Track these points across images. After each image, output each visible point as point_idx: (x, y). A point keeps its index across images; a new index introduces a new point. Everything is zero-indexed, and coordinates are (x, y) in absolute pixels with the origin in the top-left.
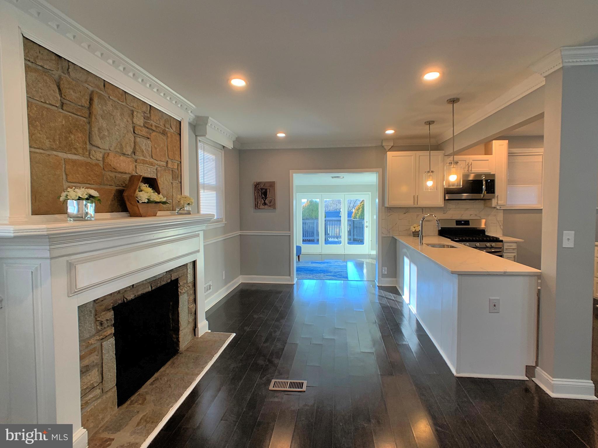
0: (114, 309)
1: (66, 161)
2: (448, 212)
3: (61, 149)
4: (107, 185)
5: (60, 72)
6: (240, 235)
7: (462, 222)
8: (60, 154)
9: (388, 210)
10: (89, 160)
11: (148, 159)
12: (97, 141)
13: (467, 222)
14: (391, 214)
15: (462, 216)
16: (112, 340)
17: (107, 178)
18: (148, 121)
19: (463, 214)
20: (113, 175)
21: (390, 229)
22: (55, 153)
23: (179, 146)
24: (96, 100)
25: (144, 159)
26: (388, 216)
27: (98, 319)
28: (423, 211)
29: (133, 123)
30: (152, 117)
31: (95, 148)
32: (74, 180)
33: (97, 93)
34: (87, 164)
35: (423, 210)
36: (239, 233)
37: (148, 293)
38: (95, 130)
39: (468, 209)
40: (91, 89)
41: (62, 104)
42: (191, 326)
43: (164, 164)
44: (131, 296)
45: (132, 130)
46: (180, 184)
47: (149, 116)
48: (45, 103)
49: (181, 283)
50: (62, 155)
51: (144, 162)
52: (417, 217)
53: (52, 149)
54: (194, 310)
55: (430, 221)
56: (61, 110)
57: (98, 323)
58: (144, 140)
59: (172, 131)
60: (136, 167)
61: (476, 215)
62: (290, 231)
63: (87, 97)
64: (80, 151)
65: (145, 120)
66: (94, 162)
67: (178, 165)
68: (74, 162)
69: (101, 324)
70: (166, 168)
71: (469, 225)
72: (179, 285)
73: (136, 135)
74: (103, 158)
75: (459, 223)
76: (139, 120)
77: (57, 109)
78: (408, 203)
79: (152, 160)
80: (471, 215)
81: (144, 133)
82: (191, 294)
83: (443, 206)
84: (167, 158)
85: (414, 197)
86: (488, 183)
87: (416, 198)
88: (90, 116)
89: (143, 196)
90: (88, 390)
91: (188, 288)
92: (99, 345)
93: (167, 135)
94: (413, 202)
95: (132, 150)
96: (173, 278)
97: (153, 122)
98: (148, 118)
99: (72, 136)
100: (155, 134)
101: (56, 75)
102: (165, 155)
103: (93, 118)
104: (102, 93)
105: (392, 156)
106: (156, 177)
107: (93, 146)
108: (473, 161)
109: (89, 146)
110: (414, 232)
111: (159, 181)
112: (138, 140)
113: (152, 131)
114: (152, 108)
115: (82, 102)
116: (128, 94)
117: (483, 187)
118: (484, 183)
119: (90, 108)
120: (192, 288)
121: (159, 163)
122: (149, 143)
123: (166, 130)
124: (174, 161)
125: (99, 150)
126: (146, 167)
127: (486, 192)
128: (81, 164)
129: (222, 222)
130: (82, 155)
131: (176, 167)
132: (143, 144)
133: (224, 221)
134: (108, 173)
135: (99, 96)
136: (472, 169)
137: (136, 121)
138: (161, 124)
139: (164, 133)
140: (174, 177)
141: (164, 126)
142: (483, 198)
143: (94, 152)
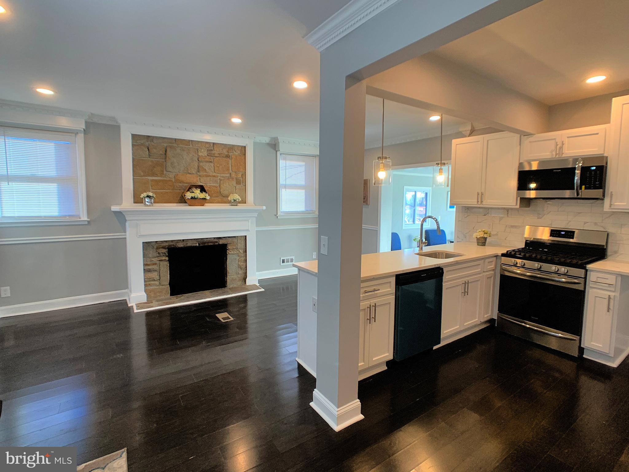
0: (168, 248)
1: (152, 180)
2: (545, 216)
3: (149, 176)
4: (177, 190)
5: (149, 142)
7: (563, 233)
9: (465, 210)
10: (165, 179)
11: (211, 174)
12: (170, 169)
13: (570, 234)
14: (469, 215)
15: (568, 223)
16: (167, 264)
17: (177, 187)
18: (212, 152)
19: (570, 221)
20: (181, 184)
21: (466, 234)
22: (146, 177)
23: (244, 162)
24: (168, 150)
25: (207, 174)
26: (465, 218)
27: (157, 251)
28: (508, 213)
29: (198, 155)
30: (215, 149)
31: (170, 173)
32: (157, 189)
33: (169, 146)
34: (163, 181)
35: (508, 211)
37: (196, 246)
38: (169, 164)
39: (581, 213)
40: (165, 145)
41: (149, 155)
42: (241, 276)
43: (228, 175)
44: (181, 245)
45: (196, 159)
46: (245, 187)
47: (212, 149)
48: (141, 157)
49: (229, 247)
50: (150, 178)
51: (207, 176)
52: (500, 221)
53: (144, 176)
54: (244, 267)
55: (519, 227)
56: (149, 159)
57: (157, 253)
58: (207, 164)
59: (237, 154)
60: (200, 179)
61: (596, 224)
62: (377, 226)
63: (164, 150)
64: (159, 175)
65: (209, 152)
66: (168, 179)
67: (242, 175)
68: (156, 180)
69: (159, 253)
70: (230, 177)
71: (573, 238)
72: (227, 248)
73: (199, 161)
74: (175, 177)
75: (555, 234)
76: (203, 153)
77: (147, 158)
78: (472, 201)
79: (214, 174)
80: (585, 223)
81: (207, 160)
82: (242, 257)
83: (518, 207)
84: (231, 171)
85: (478, 194)
86: (588, 172)
87: (481, 196)
88: (166, 158)
89: (189, 195)
90: (151, 280)
91: (238, 252)
92: (158, 262)
93: (231, 157)
94: (476, 201)
95: (196, 170)
96: (220, 243)
97: (216, 152)
98: (211, 150)
99: (155, 169)
100: (218, 158)
101: (147, 144)
102: (228, 170)
103: (167, 158)
104: (173, 145)
105: (457, 144)
106: (219, 183)
107: (168, 172)
108: (568, 138)
109: (165, 172)
110: (478, 239)
111: (221, 186)
112: (201, 164)
113: (215, 157)
114: (215, 144)
115: (161, 152)
116: (193, 141)
117: (576, 178)
118: (578, 172)
119: (166, 154)
120: (243, 253)
121: (222, 175)
122: (212, 164)
123: (230, 154)
124: (238, 172)
125: (172, 173)
126: (208, 178)
127: (583, 187)
128: (160, 181)
129: (314, 213)
130: (161, 176)
131: (241, 176)
132: (207, 166)
133: (317, 213)
134: (177, 184)
135: (171, 147)
136: (566, 152)
137: (200, 154)
138: (225, 151)
139: (228, 156)
140: (238, 182)
141: (227, 152)
142: (577, 196)
143: (168, 174)
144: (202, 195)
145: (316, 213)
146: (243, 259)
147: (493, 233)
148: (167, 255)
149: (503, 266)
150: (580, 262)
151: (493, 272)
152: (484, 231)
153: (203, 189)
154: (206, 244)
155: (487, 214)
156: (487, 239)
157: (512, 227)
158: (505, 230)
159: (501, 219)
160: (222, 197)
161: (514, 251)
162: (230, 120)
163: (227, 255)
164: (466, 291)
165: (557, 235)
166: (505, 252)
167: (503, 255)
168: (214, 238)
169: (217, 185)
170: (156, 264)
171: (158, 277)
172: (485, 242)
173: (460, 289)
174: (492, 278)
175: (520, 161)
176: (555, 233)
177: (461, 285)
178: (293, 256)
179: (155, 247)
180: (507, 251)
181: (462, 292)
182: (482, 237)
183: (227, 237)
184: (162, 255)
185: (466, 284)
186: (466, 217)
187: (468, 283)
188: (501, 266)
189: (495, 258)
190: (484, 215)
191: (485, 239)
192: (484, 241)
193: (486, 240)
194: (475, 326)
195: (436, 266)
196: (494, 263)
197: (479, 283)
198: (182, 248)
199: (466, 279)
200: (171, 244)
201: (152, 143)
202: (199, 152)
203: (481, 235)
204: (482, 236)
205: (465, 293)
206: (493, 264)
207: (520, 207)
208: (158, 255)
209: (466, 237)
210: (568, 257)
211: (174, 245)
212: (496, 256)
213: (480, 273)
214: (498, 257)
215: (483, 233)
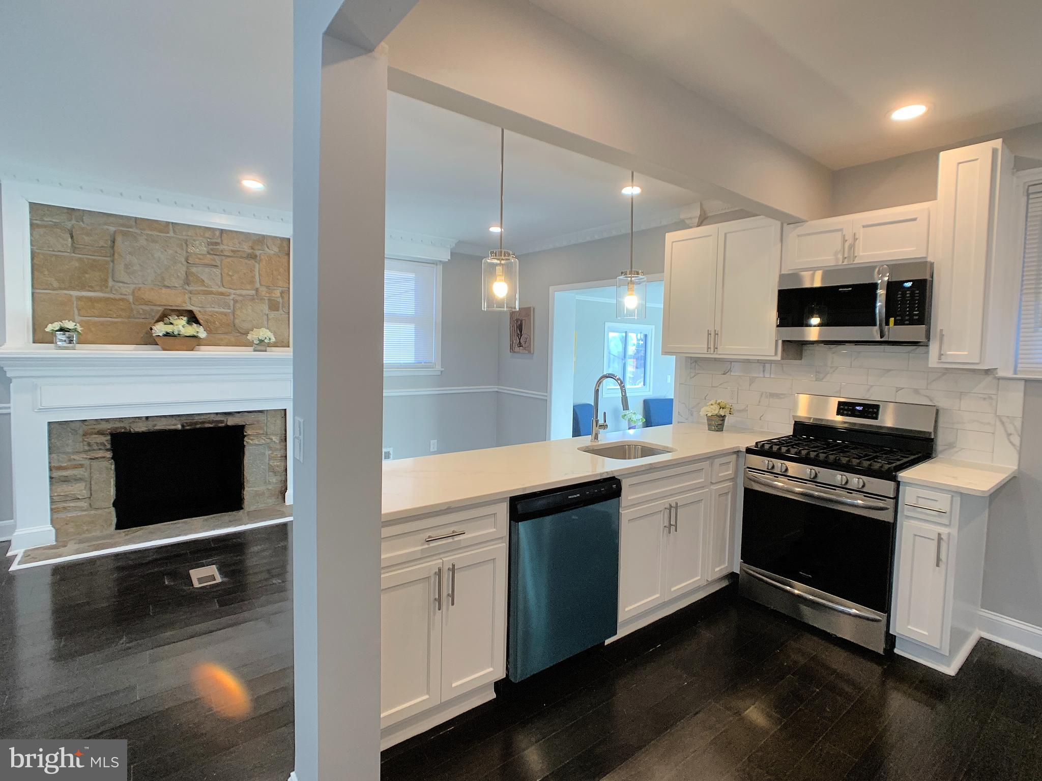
0: (112, 435)
1: (79, 298)
2: (829, 375)
3: (73, 289)
4: (139, 318)
5: (73, 222)
6: (497, 391)
7: (858, 408)
8: (72, 293)
9: (691, 364)
10: (111, 296)
11: (215, 289)
12: (122, 276)
13: (871, 410)
14: (698, 373)
15: (869, 390)
16: (110, 465)
17: (138, 312)
18: (218, 247)
19: (872, 386)
20: (145, 307)
21: (692, 408)
22: (64, 292)
23: (286, 268)
24: (119, 239)
25: (207, 289)
26: (690, 378)
27: (86, 440)
28: (764, 371)
29: (187, 252)
30: (225, 242)
31: (121, 284)
32: (89, 315)
33: (121, 231)
34: (107, 299)
35: (764, 367)
36: (495, 388)
37: (176, 431)
38: (120, 268)
39: (890, 370)
40: (112, 229)
41: (74, 248)
42: (274, 487)
43: (254, 292)
44: (141, 428)
45: (183, 260)
46: (287, 316)
47: (219, 241)
48: (53, 251)
49: (248, 431)
50: (75, 293)
51: (206, 293)
52: (750, 385)
53: (60, 288)
54: (280, 469)
55: (781, 396)
56: (73, 255)
57: (85, 443)
58: (207, 270)
59: (272, 252)
60: (190, 298)
61: (916, 391)
62: (547, 392)
63: (109, 239)
64: (97, 288)
65: (212, 247)
66: (118, 297)
67: (282, 293)
68: (90, 299)
69: (89, 444)
70: (255, 297)
71: (876, 418)
72: (245, 434)
73: (189, 265)
74: (133, 292)
75: (846, 410)
76: (200, 248)
77: (68, 254)
78: (699, 348)
79: (222, 290)
80: (898, 389)
81: (206, 261)
82: (276, 450)
83: (779, 358)
84: (258, 285)
85: (709, 334)
86: (900, 293)
87: (714, 336)
88: (113, 255)
89: (160, 329)
90: (69, 499)
91: (268, 441)
92: (87, 462)
93: (258, 258)
94: (706, 346)
95: (182, 282)
96: (229, 423)
97: (227, 246)
98: (217, 244)
99: (87, 276)
100: (229, 260)
101: (69, 225)
102: (252, 282)
103: (116, 256)
104: (130, 230)
105: (673, 242)
106: (232, 309)
107: (118, 282)
108: (865, 229)
109: (111, 283)
110: (710, 419)
111: (238, 312)
112: (194, 270)
113: (223, 258)
114: (224, 232)
115: (102, 243)
116: (176, 224)
117: (878, 304)
118: (881, 292)
119: (113, 247)
120: (280, 443)
121: (238, 292)
122: (217, 271)
123: (258, 253)
124: (275, 288)
125: (126, 285)
126: (210, 297)
127: (892, 320)
128: (99, 300)
129: (433, 368)
130: (101, 291)
131: (279, 295)
132: (204, 274)
133: (439, 367)
134: (140, 306)
135: (125, 234)
136: (861, 254)
137: (191, 249)
138: (245, 247)
139: (253, 257)
140: (274, 306)
141: (250, 248)
142: (881, 338)
143: (119, 287)
144: (191, 330)
145: (437, 367)
146: (279, 454)
147: (735, 407)
148: (109, 446)
149: (749, 471)
150: (887, 467)
151: (731, 483)
152: (719, 404)
153: (193, 319)
154: (198, 426)
155: (728, 371)
156: (727, 419)
157: (773, 395)
158: (759, 402)
159: (752, 380)
160: (239, 334)
161: (770, 442)
162: (239, 182)
163: (244, 446)
164: (673, 522)
165: (850, 413)
166: (751, 444)
167: (749, 451)
168: (217, 414)
169: (230, 311)
170: (81, 466)
171: (85, 493)
172: (722, 425)
173: (661, 520)
174: (730, 494)
175: (780, 272)
176: (846, 408)
177: (662, 512)
178: (390, 447)
179: (81, 432)
180: (757, 443)
181: (665, 525)
182: (717, 415)
183: (245, 412)
184: (96, 448)
185: (673, 509)
186: (693, 377)
187: (677, 507)
188: (745, 473)
189: (735, 456)
190: (724, 374)
191: (723, 418)
192: (720, 422)
193: (723, 420)
194: (698, 589)
195: (605, 476)
196: (731, 466)
197: (702, 505)
198: (143, 433)
199: (672, 500)
200: (118, 425)
201: (81, 223)
202: (190, 246)
203: (714, 410)
204: (716, 412)
205: (671, 527)
206: (731, 469)
207: (782, 358)
208: (87, 448)
209: (692, 415)
210: (866, 455)
211: (125, 428)
212: (737, 452)
213: (703, 487)
214: (740, 454)
215: (717, 407)
